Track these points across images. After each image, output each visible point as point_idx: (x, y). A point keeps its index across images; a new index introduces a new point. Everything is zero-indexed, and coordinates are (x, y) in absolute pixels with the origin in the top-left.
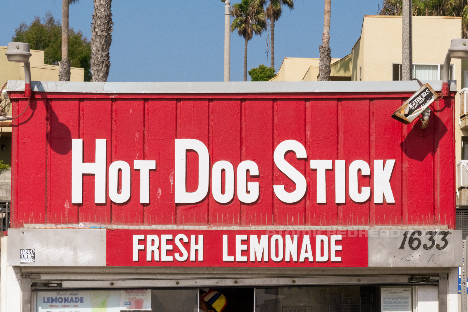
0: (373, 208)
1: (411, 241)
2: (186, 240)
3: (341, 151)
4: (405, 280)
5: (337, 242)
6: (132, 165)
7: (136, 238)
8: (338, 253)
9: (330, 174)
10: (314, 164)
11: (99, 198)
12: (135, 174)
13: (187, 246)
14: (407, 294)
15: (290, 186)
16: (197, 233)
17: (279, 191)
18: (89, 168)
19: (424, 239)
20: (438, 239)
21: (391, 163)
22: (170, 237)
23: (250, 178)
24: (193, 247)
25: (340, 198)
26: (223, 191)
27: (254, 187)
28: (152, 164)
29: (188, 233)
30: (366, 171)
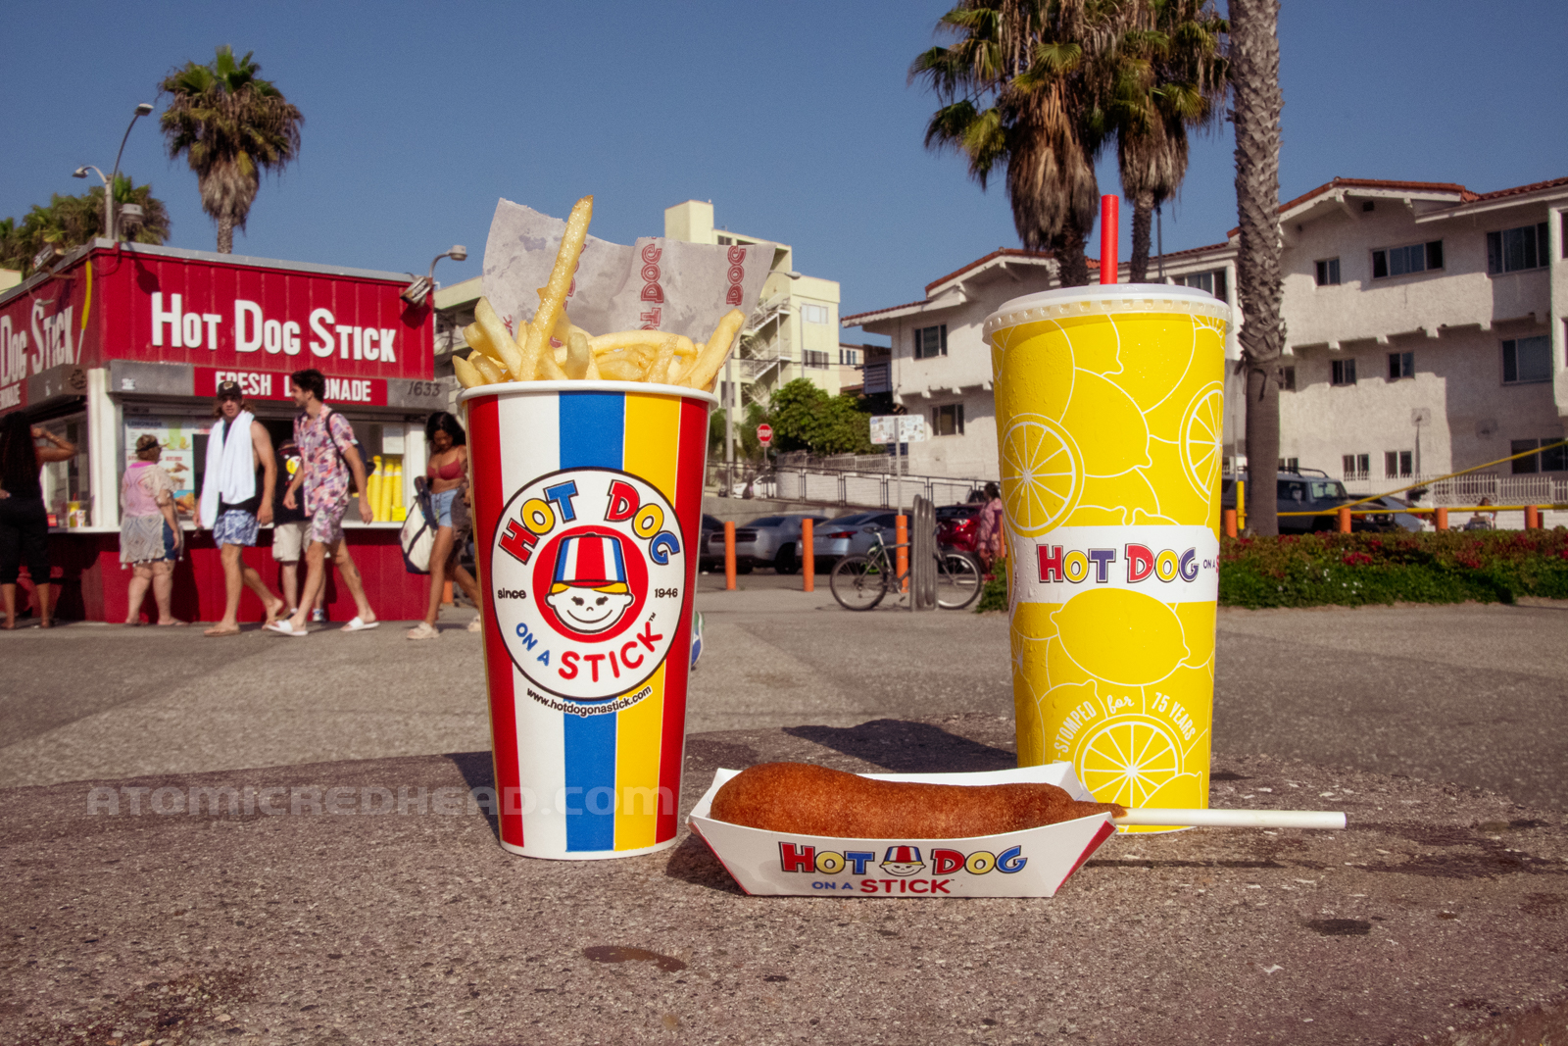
0: (380, 365)
1: (416, 389)
2: (257, 378)
3: (357, 320)
4: (402, 418)
5: (368, 387)
6: (202, 318)
7: (219, 375)
8: (368, 395)
9: (351, 337)
10: (339, 329)
11: (176, 342)
12: (205, 326)
13: (258, 382)
14: (401, 430)
15: (322, 344)
16: (266, 373)
17: (314, 346)
18: (167, 317)
19: (424, 388)
20: (433, 388)
21: (393, 332)
22: (245, 375)
23: (294, 336)
24: (263, 384)
25: (358, 356)
26: (273, 343)
27: (297, 342)
28: (218, 318)
29: (259, 373)
30: (376, 338)
